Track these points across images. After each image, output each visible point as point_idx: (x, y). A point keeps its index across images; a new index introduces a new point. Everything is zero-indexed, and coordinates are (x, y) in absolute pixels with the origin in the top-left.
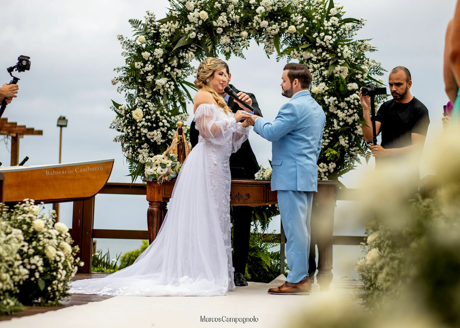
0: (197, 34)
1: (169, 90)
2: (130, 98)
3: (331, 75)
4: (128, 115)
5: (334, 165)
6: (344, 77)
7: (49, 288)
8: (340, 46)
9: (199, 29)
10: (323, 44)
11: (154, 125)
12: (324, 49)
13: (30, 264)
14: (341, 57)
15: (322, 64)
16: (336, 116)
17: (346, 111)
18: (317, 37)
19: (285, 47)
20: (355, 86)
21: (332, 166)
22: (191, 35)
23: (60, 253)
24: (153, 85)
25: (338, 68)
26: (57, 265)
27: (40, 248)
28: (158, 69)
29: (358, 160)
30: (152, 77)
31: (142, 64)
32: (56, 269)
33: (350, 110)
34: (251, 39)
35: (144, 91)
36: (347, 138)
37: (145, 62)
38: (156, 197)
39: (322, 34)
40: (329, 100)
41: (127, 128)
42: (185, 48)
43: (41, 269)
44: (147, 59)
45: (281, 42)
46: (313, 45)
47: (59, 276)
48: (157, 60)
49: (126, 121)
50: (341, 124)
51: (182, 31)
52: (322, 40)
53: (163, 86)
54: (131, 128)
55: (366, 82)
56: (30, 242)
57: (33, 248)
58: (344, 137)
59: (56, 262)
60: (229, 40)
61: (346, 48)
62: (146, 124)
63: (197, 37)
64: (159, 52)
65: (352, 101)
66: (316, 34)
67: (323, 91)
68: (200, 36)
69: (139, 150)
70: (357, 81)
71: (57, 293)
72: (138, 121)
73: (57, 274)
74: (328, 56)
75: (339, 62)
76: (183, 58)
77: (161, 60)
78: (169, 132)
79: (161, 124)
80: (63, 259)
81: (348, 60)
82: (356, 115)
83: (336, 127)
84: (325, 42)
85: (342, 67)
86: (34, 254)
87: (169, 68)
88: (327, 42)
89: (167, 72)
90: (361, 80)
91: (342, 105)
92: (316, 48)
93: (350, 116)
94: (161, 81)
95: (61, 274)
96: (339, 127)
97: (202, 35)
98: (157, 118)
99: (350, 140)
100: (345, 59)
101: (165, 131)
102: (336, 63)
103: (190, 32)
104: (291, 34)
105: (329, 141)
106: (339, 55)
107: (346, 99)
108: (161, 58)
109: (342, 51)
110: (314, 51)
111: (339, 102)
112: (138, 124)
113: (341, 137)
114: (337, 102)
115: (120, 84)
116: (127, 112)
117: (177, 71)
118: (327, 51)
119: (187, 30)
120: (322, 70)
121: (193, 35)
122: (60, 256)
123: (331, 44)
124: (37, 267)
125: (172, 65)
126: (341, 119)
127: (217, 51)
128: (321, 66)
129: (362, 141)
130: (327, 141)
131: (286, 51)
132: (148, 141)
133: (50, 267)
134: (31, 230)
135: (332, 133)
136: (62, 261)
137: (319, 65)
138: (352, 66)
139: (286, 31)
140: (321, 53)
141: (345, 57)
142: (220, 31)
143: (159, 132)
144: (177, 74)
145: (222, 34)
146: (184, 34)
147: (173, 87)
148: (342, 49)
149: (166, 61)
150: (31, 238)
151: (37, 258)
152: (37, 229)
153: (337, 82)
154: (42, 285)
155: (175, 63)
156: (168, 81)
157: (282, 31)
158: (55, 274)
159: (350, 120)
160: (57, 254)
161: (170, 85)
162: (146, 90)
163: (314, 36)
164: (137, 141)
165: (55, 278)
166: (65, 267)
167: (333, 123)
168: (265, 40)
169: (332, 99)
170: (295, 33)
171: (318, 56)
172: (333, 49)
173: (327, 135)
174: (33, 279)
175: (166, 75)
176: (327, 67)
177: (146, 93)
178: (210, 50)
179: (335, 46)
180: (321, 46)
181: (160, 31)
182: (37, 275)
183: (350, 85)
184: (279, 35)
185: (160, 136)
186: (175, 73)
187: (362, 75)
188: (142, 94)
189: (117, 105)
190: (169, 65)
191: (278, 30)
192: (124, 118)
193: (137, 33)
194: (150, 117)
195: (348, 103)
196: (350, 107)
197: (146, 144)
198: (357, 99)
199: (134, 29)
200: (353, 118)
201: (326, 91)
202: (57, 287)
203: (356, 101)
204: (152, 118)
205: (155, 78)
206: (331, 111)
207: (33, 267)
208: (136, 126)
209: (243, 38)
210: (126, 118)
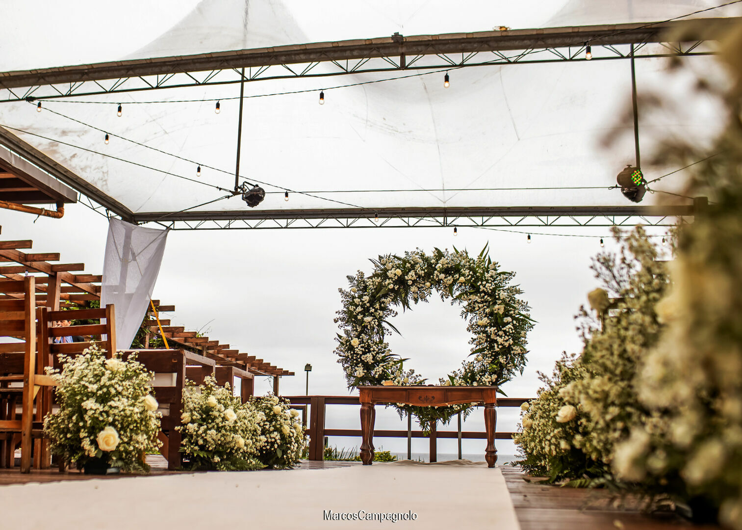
0: (394, 285)
1: (375, 326)
2: (346, 332)
3: (491, 312)
4: (348, 344)
5: (496, 376)
6: (501, 313)
7: (285, 456)
8: (497, 291)
9: (395, 283)
10: (485, 290)
11: (367, 349)
12: (486, 293)
13: (271, 438)
14: (499, 299)
15: (485, 304)
16: (496, 342)
17: (503, 338)
18: (480, 285)
19: (458, 293)
20: (509, 319)
21: (494, 377)
22: (390, 286)
23: (293, 430)
24: (362, 321)
25: (497, 307)
26: (291, 439)
27: (278, 426)
28: (365, 311)
29: (514, 374)
30: (362, 316)
31: (355, 308)
32: (290, 443)
33: (506, 337)
34: (432, 288)
35: (356, 327)
36: (505, 357)
37: (357, 306)
38: (366, 399)
39: (484, 283)
40: (491, 329)
41: (348, 352)
42: (385, 296)
43: (278, 441)
44: (358, 304)
45: (454, 289)
46: (477, 291)
47: (292, 447)
48: (365, 304)
49: (347, 348)
50: (500, 347)
51: (383, 283)
52: (484, 286)
53: (369, 322)
54: (350, 353)
55: (517, 316)
56: (271, 422)
57: (273, 426)
58: (502, 357)
59: (290, 437)
60: (416, 289)
61: (502, 292)
62: (361, 349)
63: (394, 288)
64: (366, 298)
65: (507, 330)
66: (480, 283)
67: (486, 324)
68: (396, 287)
69: (356, 368)
70: (511, 316)
71: (290, 460)
72: (355, 347)
73: (291, 446)
74: (489, 298)
75: (497, 302)
76: (383, 302)
77: (368, 305)
78: (378, 355)
79: (372, 349)
80: (295, 435)
81: (504, 301)
82: (511, 340)
83: (497, 349)
84: (487, 289)
85: (500, 306)
86: (274, 431)
87: (373, 310)
88: (488, 288)
89: (372, 313)
90: (514, 315)
91: (500, 333)
92: (480, 293)
93: (507, 341)
94: (368, 319)
95: (293, 446)
96: (498, 349)
97: (398, 286)
98: (369, 345)
99: (507, 358)
100: (501, 300)
101: (375, 355)
102: (495, 303)
103: (389, 284)
104: (461, 283)
105: (492, 359)
106: (497, 297)
107: (503, 329)
108: (368, 303)
109: (499, 294)
110: (479, 295)
111: (498, 331)
112: (355, 349)
113: (500, 356)
114: (496, 331)
115: (340, 322)
116: (347, 341)
117: (379, 311)
118: (488, 295)
119: (387, 283)
120: (485, 309)
121: (391, 286)
122: (293, 433)
123: (490, 289)
124: (276, 440)
125: (376, 308)
126: (499, 343)
127: (408, 298)
128: (484, 306)
129: (516, 360)
130: (490, 359)
131: (458, 297)
132: (362, 361)
133: (286, 441)
134: (272, 413)
135: (494, 354)
136: (295, 437)
137: (482, 305)
138: (507, 305)
139: (458, 282)
140: (484, 296)
141: (501, 298)
142: (410, 283)
143: (371, 355)
144: (379, 313)
145: (412, 285)
146: (385, 286)
147: (377, 323)
148: (499, 292)
149: (372, 305)
150: (272, 419)
151: (276, 433)
152: (276, 412)
153: (496, 317)
154: (279, 454)
155: (377, 306)
156: (373, 319)
157: (455, 281)
158: (289, 445)
159: (507, 344)
160: (290, 431)
161: (375, 322)
162: (358, 326)
163: (478, 284)
164: (355, 361)
165: (289, 448)
166: (297, 441)
167: (494, 346)
168: (443, 289)
169: (493, 329)
170: (464, 283)
171: (481, 298)
172: (492, 294)
173: (490, 355)
174: (273, 449)
175: (371, 314)
176: (488, 307)
177: (358, 328)
178: (403, 296)
179: (494, 290)
180: (483, 291)
181: (367, 284)
182: (276, 446)
183: (505, 318)
184: (452, 285)
185: (371, 358)
186: (378, 313)
187: (514, 311)
188: (355, 328)
189: (340, 337)
190: (373, 308)
191: (451, 282)
192: (345, 346)
193: (352, 286)
194: (363, 345)
195: (505, 332)
196: (506, 335)
197: (361, 364)
198: (511, 328)
199: (350, 283)
200: (508, 342)
201: (488, 323)
202: (291, 455)
203: (510, 330)
204: (365, 346)
205: (363, 317)
206: (492, 338)
207: (273, 440)
208: (354, 351)
209: (427, 287)
210: (347, 346)
